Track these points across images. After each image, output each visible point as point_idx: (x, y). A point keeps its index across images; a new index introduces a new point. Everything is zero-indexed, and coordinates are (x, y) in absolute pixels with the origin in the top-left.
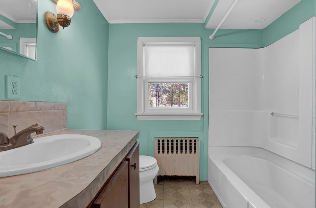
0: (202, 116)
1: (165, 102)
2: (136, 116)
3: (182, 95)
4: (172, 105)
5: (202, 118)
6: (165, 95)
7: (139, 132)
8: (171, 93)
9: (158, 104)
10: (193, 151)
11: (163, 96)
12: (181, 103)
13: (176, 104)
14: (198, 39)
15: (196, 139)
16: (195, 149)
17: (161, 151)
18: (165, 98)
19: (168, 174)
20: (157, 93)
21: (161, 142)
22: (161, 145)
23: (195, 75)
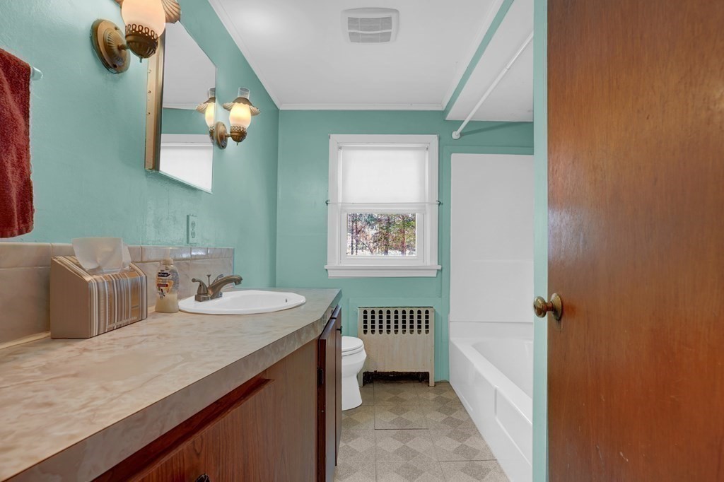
0: (438, 270)
1: (371, 245)
2: (327, 270)
3: (409, 229)
4: (386, 252)
5: (440, 273)
6: (372, 228)
7: (341, 291)
8: (384, 225)
9: (357, 249)
10: (423, 329)
11: (366, 230)
12: (408, 246)
13: (396, 249)
14: (433, 140)
15: (429, 309)
16: (427, 327)
17: (369, 329)
18: (371, 236)
19: (381, 369)
20: (355, 224)
21: (369, 315)
22: (369, 320)
23: (427, 201)
